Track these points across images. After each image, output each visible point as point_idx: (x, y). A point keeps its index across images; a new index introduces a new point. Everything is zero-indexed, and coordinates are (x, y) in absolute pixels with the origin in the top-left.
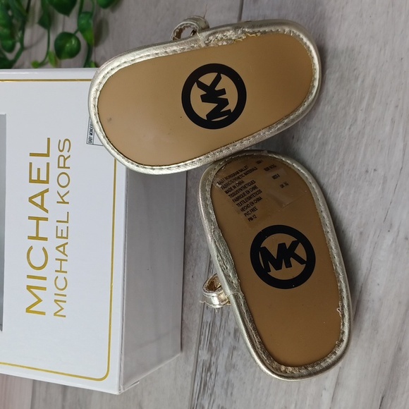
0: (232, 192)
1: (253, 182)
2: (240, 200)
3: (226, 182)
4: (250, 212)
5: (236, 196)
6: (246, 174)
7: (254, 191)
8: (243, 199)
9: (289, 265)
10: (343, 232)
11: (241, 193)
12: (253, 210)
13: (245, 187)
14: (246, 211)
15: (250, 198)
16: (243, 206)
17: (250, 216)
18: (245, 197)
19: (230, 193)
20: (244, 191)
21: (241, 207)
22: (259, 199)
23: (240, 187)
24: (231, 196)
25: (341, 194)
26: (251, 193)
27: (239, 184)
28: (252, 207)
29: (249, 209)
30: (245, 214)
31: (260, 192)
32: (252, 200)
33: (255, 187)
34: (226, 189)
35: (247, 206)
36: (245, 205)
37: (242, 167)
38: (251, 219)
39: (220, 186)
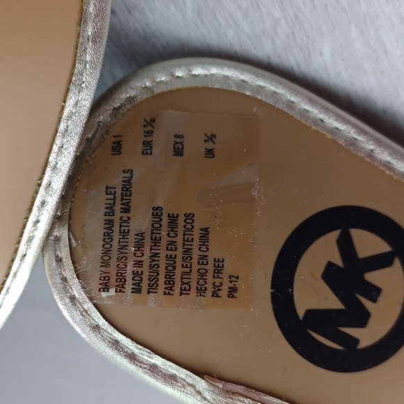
0: (145, 277)
1: (157, 212)
2: (177, 278)
3: (113, 270)
4: (218, 281)
5: (162, 279)
6: (126, 210)
7: (180, 230)
8: (179, 270)
9: (374, 293)
10: (385, 112)
11: (163, 263)
12: (218, 270)
13: (156, 241)
14: (209, 286)
15: (188, 252)
16: (194, 285)
17: (225, 288)
18: (179, 261)
19: (145, 285)
20: (163, 253)
21: (193, 290)
22: (205, 233)
23: (147, 253)
24: (152, 288)
25: (326, 51)
26: (179, 239)
27: (139, 246)
28: (210, 267)
29: (210, 279)
30: (215, 295)
31: (190, 217)
32: (196, 254)
33: (173, 219)
34: (129, 286)
35: (202, 275)
36: (194, 276)
37: (101, 200)
38: (232, 292)
39: (112, 292)
